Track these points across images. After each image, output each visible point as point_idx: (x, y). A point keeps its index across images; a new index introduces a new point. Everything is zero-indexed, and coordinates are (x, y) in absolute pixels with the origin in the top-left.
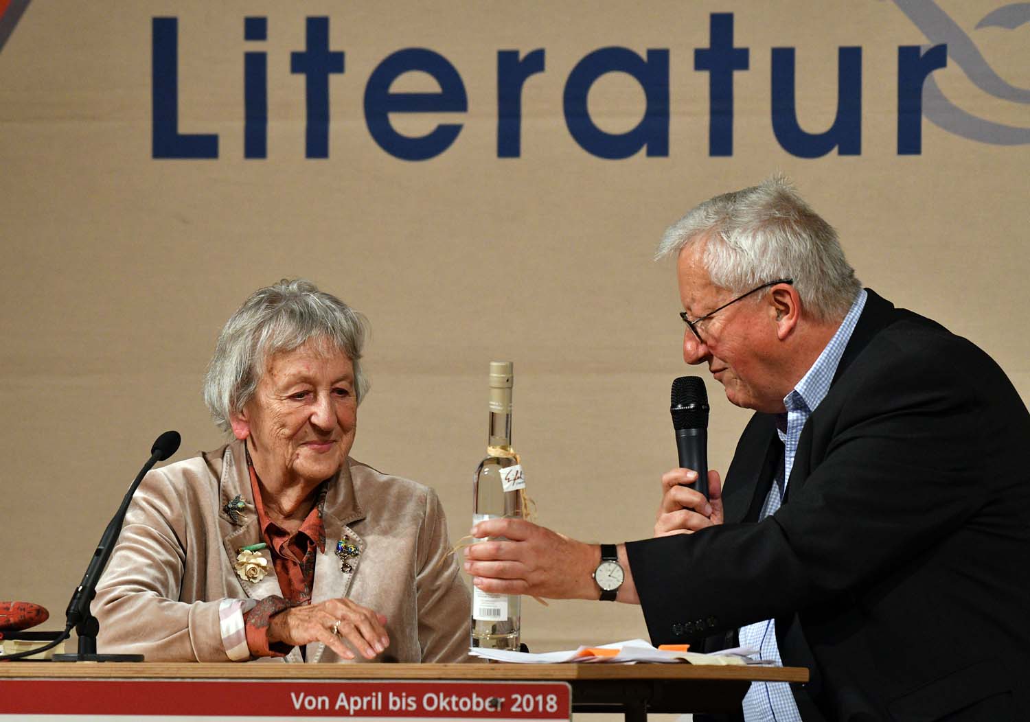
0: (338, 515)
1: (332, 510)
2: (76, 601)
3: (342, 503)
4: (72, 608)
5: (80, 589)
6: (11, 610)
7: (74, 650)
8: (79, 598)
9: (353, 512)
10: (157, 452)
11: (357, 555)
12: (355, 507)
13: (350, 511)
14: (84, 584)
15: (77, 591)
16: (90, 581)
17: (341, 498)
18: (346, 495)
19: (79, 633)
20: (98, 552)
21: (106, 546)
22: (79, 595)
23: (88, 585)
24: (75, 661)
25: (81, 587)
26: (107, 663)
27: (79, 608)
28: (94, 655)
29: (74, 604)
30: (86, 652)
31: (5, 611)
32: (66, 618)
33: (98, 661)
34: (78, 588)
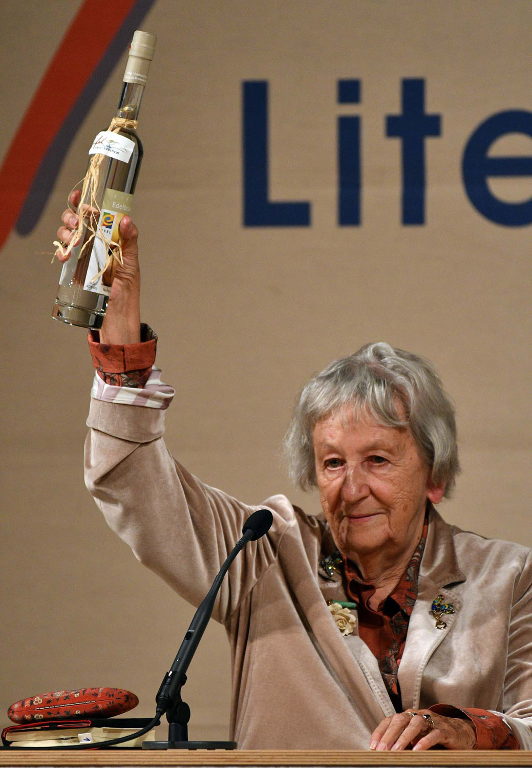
1: (428, 574)
2: (166, 686)
3: (439, 566)
4: (163, 694)
5: (170, 674)
6: (99, 696)
7: (165, 738)
8: (170, 684)
9: (450, 574)
10: (249, 531)
11: (452, 613)
12: (454, 569)
13: (446, 573)
14: (173, 669)
15: (167, 676)
16: (181, 665)
17: (439, 561)
19: (169, 720)
20: (188, 636)
21: (197, 629)
22: (169, 679)
23: (178, 670)
24: (166, 749)
25: (171, 672)
26: (198, 750)
27: (170, 692)
28: (185, 742)
29: (164, 689)
30: (177, 740)
31: (94, 697)
32: (156, 705)
33: (190, 749)
34: (168, 673)
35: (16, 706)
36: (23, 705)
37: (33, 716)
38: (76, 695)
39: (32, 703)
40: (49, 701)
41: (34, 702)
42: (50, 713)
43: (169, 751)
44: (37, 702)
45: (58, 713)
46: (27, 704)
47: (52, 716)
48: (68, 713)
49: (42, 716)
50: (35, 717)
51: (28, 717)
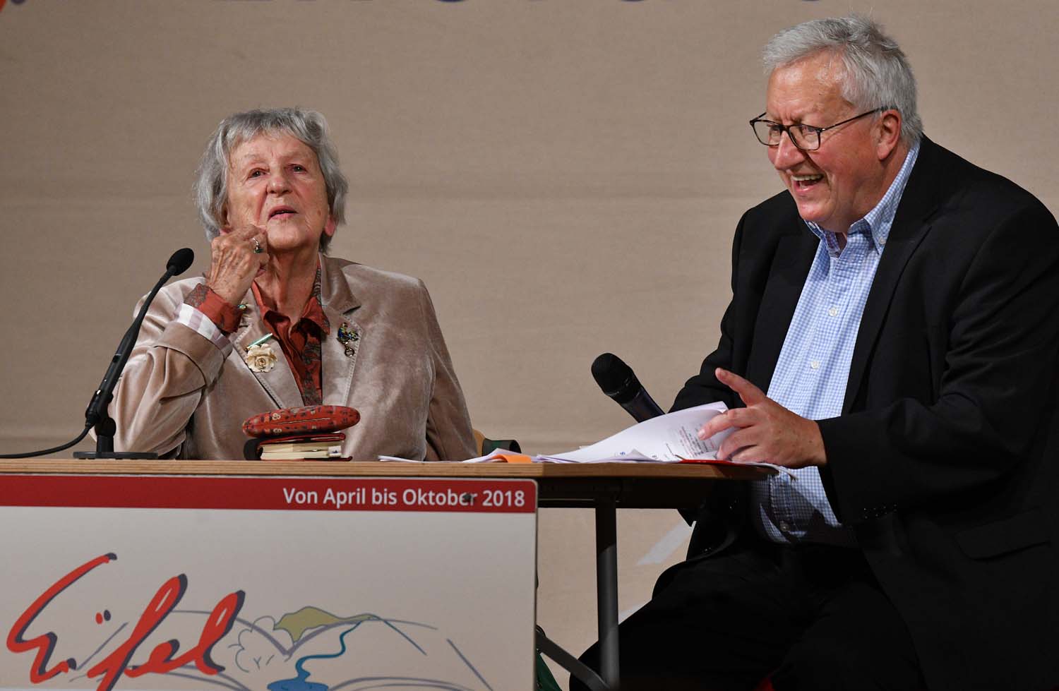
0: (335, 305)
1: (329, 303)
2: (94, 403)
3: (337, 295)
4: (91, 410)
5: (98, 393)
7: (93, 449)
8: (98, 401)
9: (347, 302)
10: (172, 267)
11: (357, 339)
12: (350, 297)
13: (344, 301)
14: (102, 388)
15: (95, 394)
16: (109, 384)
17: (335, 292)
18: (340, 289)
19: (97, 433)
20: (115, 359)
21: (123, 353)
22: (97, 398)
23: (106, 389)
24: (94, 459)
25: (99, 391)
26: (124, 460)
27: (98, 409)
28: (111, 453)
29: (93, 406)
30: (104, 451)
31: (329, 414)
32: (85, 419)
33: (117, 459)
34: (96, 392)
35: (256, 421)
36: (262, 420)
37: (272, 430)
38: (312, 412)
39: (271, 419)
40: (287, 418)
41: (273, 419)
42: (288, 428)
43: (96, 460)
44: (275, 418)
45: (296, 428)
46: (267, 419)
47: (290, 430)
48: (304, 427)
49: (281, 430)
50: (274, 430)
51: (268, 431)
